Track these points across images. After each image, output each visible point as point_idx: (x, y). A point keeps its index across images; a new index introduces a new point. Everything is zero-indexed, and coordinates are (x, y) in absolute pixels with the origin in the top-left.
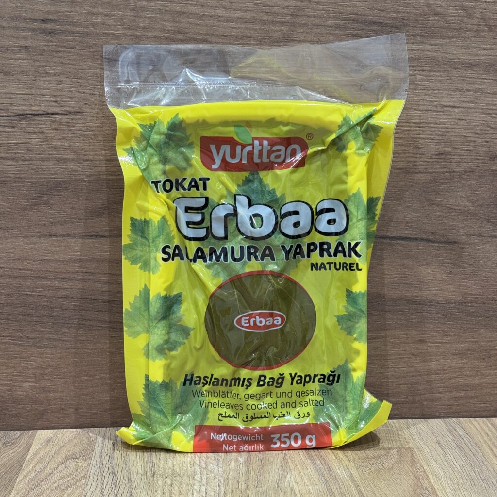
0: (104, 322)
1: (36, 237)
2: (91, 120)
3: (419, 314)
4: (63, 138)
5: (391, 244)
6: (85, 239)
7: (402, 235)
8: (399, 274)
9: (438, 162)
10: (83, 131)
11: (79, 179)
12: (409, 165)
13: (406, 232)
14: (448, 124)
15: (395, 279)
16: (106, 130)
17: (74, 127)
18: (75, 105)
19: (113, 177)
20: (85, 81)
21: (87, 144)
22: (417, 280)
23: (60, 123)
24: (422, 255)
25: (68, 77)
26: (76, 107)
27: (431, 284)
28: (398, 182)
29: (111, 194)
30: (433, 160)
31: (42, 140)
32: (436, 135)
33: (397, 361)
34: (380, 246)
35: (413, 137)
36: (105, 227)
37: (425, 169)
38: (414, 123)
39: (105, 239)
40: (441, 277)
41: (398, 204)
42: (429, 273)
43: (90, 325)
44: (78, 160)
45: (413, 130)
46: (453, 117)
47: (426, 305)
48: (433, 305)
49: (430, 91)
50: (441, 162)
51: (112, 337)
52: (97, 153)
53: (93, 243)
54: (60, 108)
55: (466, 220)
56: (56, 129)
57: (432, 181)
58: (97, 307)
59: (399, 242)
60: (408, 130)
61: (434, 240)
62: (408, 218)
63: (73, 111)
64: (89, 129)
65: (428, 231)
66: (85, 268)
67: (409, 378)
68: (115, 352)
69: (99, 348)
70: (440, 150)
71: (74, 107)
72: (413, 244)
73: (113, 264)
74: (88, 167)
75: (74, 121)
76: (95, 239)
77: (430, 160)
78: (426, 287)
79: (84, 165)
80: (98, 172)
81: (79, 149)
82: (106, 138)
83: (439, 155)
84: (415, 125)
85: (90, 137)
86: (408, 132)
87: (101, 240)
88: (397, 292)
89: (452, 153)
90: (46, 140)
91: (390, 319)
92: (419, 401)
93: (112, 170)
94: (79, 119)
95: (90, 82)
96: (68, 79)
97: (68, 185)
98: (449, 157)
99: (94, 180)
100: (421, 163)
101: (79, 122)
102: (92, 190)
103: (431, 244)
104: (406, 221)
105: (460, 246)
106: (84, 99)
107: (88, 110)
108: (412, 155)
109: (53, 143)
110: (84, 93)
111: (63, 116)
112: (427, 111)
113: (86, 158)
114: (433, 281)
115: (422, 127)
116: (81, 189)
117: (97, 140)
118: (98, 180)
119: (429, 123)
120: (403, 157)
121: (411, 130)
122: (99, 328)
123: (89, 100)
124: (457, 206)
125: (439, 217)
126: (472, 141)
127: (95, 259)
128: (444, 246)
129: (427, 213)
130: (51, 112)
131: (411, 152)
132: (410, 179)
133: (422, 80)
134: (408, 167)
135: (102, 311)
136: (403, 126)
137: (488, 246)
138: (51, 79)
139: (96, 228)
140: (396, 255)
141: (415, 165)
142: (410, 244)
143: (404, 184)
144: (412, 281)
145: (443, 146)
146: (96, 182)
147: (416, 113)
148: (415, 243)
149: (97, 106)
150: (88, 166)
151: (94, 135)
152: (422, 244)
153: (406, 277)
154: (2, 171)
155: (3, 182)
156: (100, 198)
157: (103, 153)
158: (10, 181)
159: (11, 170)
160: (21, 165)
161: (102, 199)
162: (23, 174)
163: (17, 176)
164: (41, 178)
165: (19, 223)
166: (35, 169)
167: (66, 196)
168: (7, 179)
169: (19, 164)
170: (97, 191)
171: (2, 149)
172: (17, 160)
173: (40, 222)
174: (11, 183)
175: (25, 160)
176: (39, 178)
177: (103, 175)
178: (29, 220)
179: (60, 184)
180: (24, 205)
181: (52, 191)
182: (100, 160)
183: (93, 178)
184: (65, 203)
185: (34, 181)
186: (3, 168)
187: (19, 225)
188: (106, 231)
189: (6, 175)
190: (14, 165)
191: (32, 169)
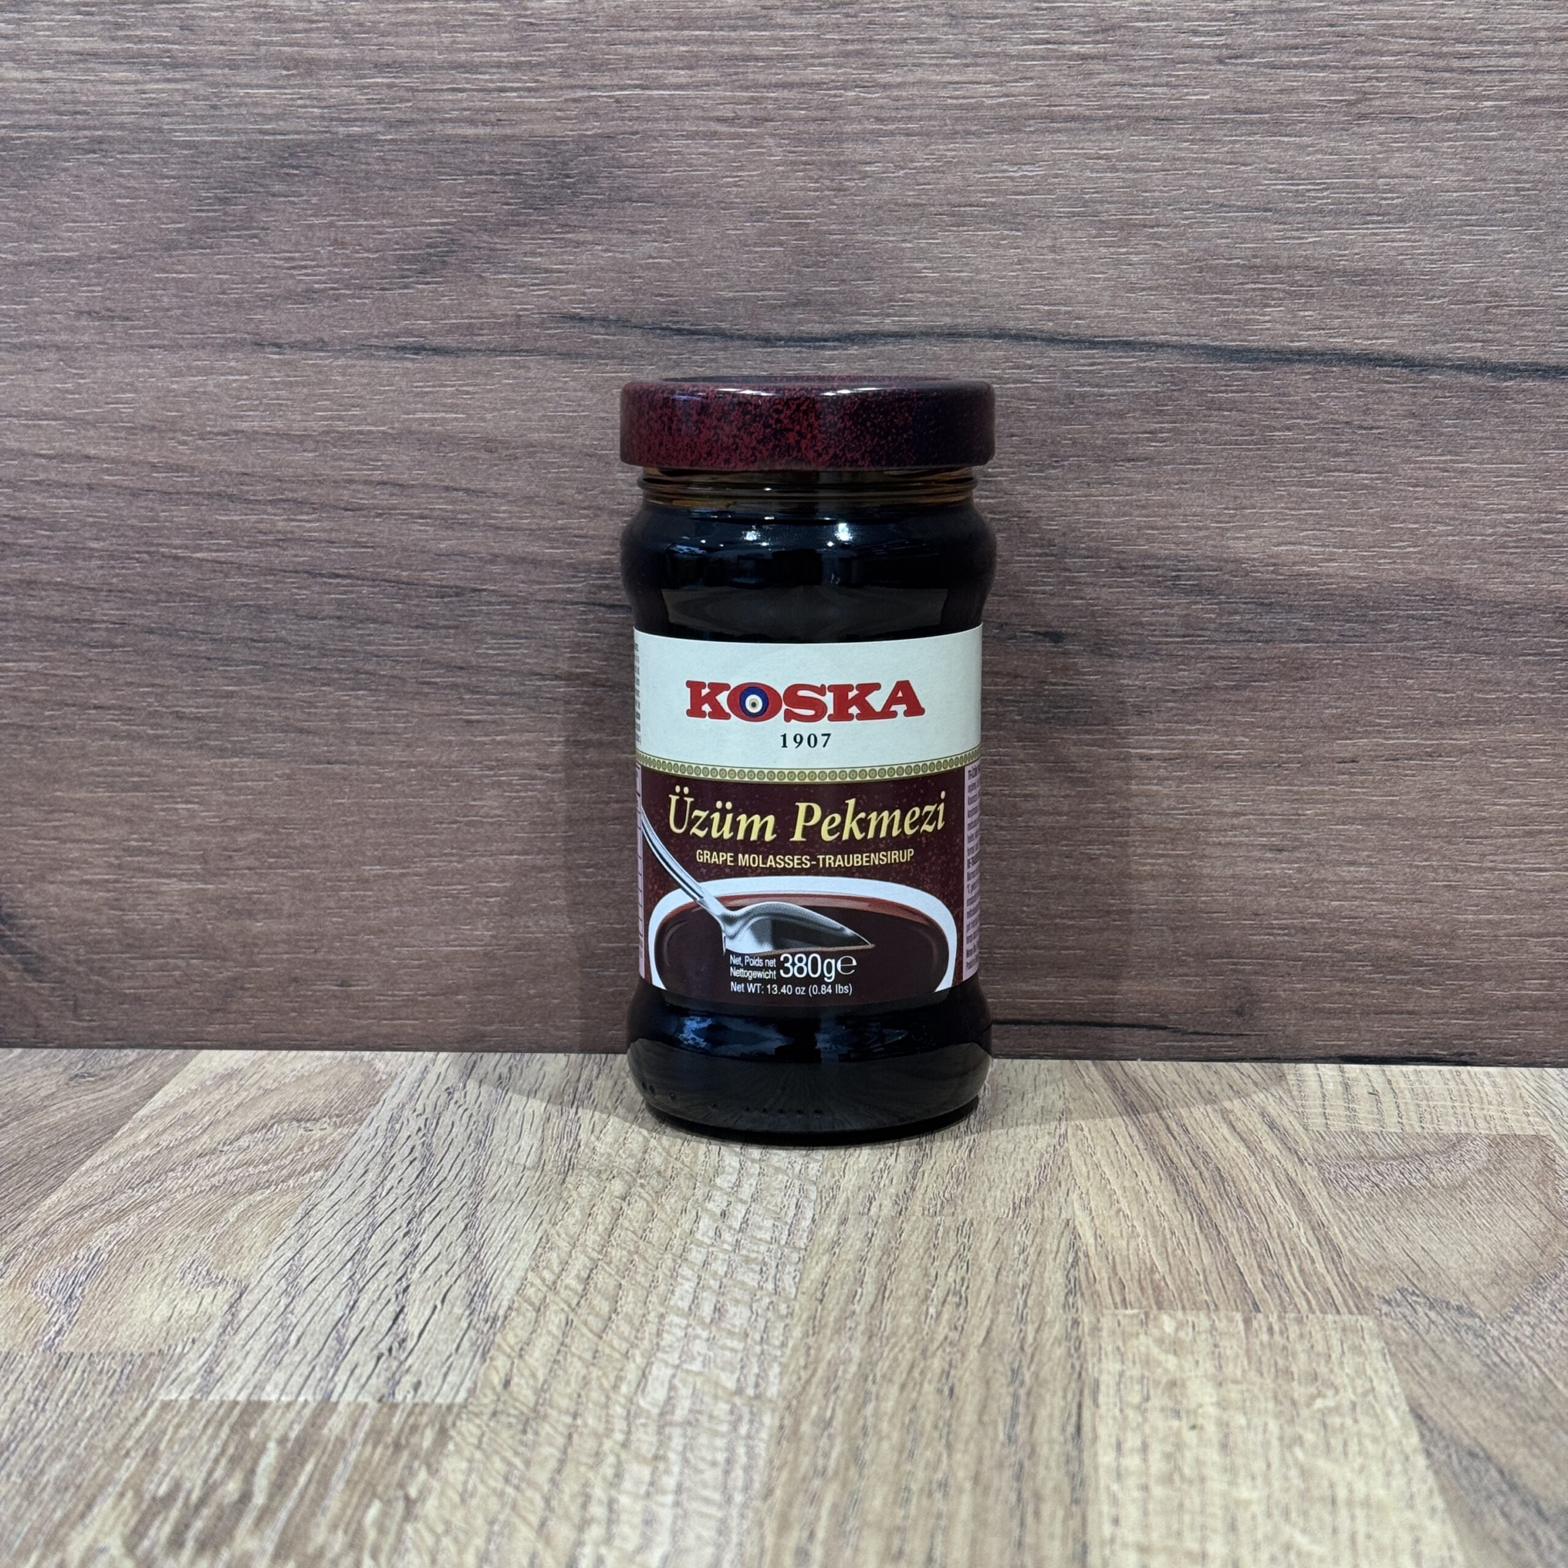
0: (441, 665)
1: (208, 349)
6: (379, 358)
11: (360, 138)
19: (482, 131)
29: (470, 195)
36: (448, 317)
39: (449, 359)
43: (392, 677)
44: (356, 67)
51: (469, 722)
52: (423, 38)
53: (406, 373)
58: (419, 610)
66: (377, 468)
68: (480, 777)
69: (421, 763)
73: (473, 453)
74: (393, 93)
76: (413, 360)
79: (376, 84)
80: (427, 110)
81: (360, 25)
87: (438, 363)
93: (478, 104)
97: (321, 159)
99: (412, 141)
102: (406, 179)
113: (385, 56)
116: (368, 174)
118: (426, 141)
122: (426, 689)
127: (410, 432)
135: (435, 627)
139: (417, 318)
146: (419, 148)
150: (390, 86)
153: (1557, 521)
154: (94, 103)
155: (97, 145)
156: (433, 209)
157: (446, 38)
158: (121, 141)
159: (126, 99)
160: (157, 81)
161: (441, 213)
162: (165, 115)
163: (147, 122)
164: (228, 132)
165: (153, 297)
166: (206, 98)
167: (314, 200)
168: (111, 133)
169: (152, 81)
170: (423, 181)
171: (95, 23)
172: (146, 64)
173: (223, 293)
174: (125, 147)
175: (175, 66)
176: (221, 131)
177: (443, 121)
178: (184, 286)
179: (291, 155)
180: (170, 231)
181: (268, 182)
182: (435, 67)
183: (407, 133)
184: (310, 227)
185: (205, 143)
186: (99, 94)
187: (150, 303)
188: (452, 330)
189: (110, 119)
190: (136, 82)
191: (196, 98)
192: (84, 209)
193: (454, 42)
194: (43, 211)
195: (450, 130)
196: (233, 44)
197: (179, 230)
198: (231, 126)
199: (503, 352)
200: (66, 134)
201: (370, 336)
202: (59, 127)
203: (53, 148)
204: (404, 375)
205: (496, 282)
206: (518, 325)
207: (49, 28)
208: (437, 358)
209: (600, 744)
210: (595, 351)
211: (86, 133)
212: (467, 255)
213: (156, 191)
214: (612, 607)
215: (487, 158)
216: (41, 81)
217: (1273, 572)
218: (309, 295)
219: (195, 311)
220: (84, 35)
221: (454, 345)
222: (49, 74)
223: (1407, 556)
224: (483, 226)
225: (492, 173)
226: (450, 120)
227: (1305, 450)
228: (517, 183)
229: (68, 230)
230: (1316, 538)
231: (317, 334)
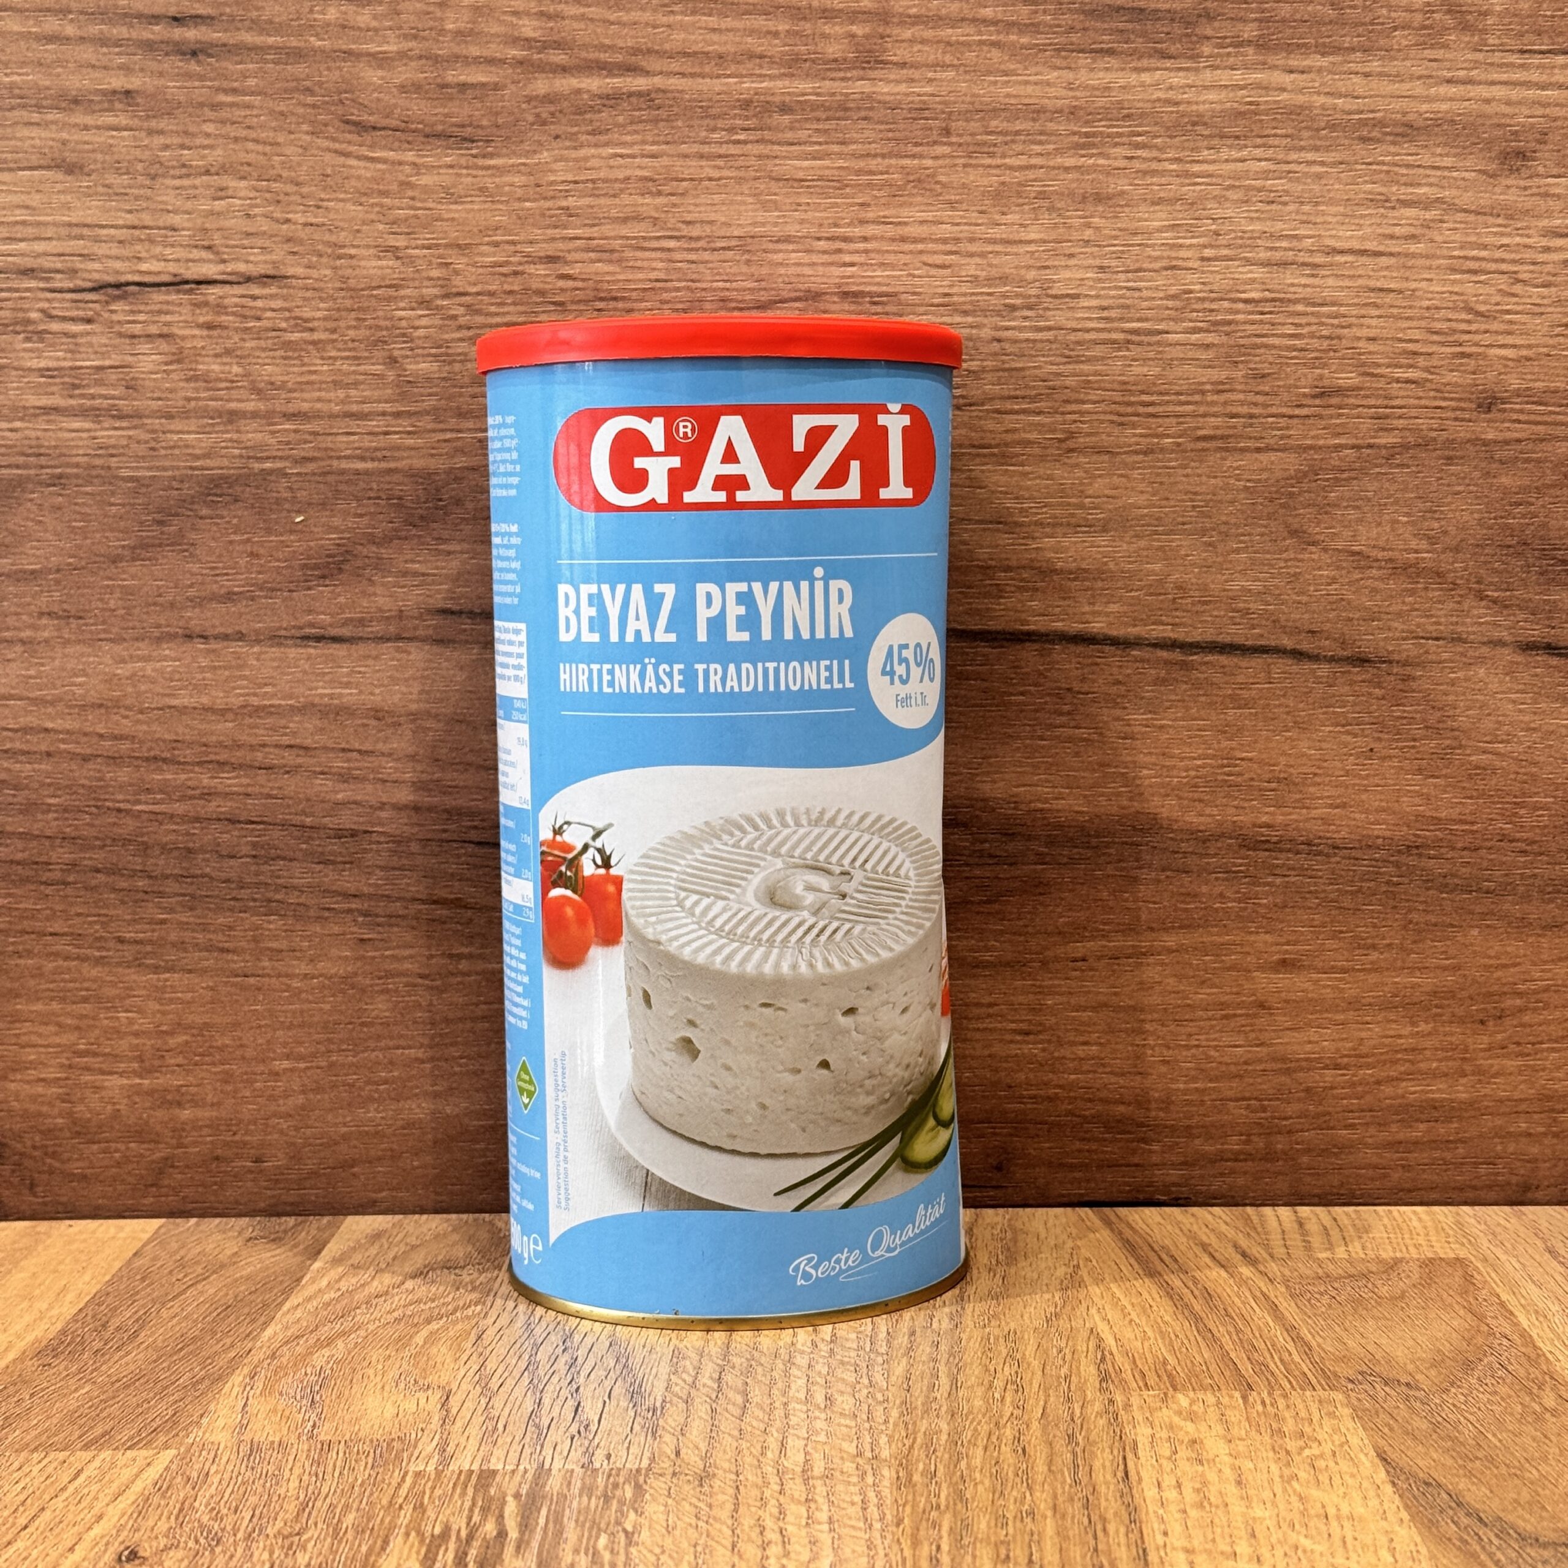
0: (338, 894)
1: (147, 641)
2: (305, 299)
3: (1278, 881)
4: (228, 352)
5: (1184, 666)
6: (287, 646)
7: (1220, 639)
8: (1214, 757)
9: (1321, 417)
10: (284, 330)
11: (271, 472)
12: (1235, 427)
13: (1232, 629)
14: (1348, 305)
15: (1203, 772)
16: (349, 328)
17: (259, 319)
18: (261, 258)
19: (369, 465)
20: (290, 188)
21: (296, 369)
22: (1267, 776)
23: (220, 308)
24: (1282, 700)
25: (243, 178)
26: (266, 262)
27: (1312, 789)
28: (1204, 479)
29: (361, 516)
30: (1305, 411)
31: (170, 358)
32: (1312, 335)
33: (1212, 1027)
34: (1153, 672)
35: (1242, 341)
36: (344, 613)
37: (1282, 438)
38: (1246, 301)
39: (345, 646)
40: (1338, 764)
41: (1205, 543)
42: (1304, 755)
43: (298, 904)
44: (268, 417)
45: (1245, 323)
46: (1360, 282)
47: (1298, 853)
48: (1320, 853)
49: (1291, 207)
50: (1331, 417)
51: (362, 940)
52: (323, 394)
54: (221, 267)
55: (1412, 592)
56: (210, 326)
57: (1305, 474)
58: (320, 849)
59: (1209, 658)
60: (1229, 323)
61: (1316, 652)
62: (1236, 585)
63: (255, 274)
64: (303, 324)
65: (1298, 624)
66: (285, 734)
67: (1251, 1081)
68: (372, 986)
69: (322, 975)
70: (1326, 382)
71: (257, 263)
72: (1253, 664)
73: (365, 721)
74: (298, 436)
75: (259, 303)
76: (315, 647)
77: (1297, 412)
78: (1298, 796)
79: (286, 430)
80: (326, 449)
81: (272, 383)
82: (350, 350)
83: (1322, 395)
84: (1250, 307)
85: (302, 350)
86: (1226, 328)
87: (332, 649)
88: (1208, 811)
89: (1361, 389)
90: (179, 358)
91: (1189, 894)
92: (1284, 1153)
93: (367, 444)
94: (272, 297)
95: (305, 190)
96: (243, 184)
97: (239, 489)
98: (1352, 401)
99: (314, 474)
100: (1270, 420)
101: (274, 304)
102: (309, 504)
103: (1307, 666)
104: (1230, 594)
105: (1395, 671)
106: (289, 240)
107: (300, 271)
108: (1241, 396)
109: (201, 367)
110: (288, 221)
111: (227, 289)
112: (1285, 264)
113: (292, 408)
114: (1318, 779)
115: (1271, 313)
116: (278, 502)
117: (322, 358)
118: (324, 474)
119: (1289, 300)
120: (1213, 403)
121: (1237, 323)
122: (326, 914)
123: (301, 242)
124: (1384, 549)
125: (1329, 584)
126: (1422, 354)
127: (313, 705)
128: (1349, 672)
129: (1292, 571)
130: (196, 277)
131: (1239, 387)
132: (1238, 468)
133: (1266, 175)
134: (1231, 432)
135: (334, 863)
136: (1212, 311)
137: (1482, 672)
138: (197, 181)
139: (318, 613)
140: (1203, 699)
141: (1251, 425)
142: (1244, 664)
143: (1219, 482)
144: (1252, 779)
145: (1334, 368)
146: (319, 479)
147: (1251, 272)
148: (1257, 662)
149: (324, 260)
150: (296, 431)
151: (314, 343)
152: (1280, 666)
153: (1236, 766)
154: (56, 447)
155: (57, 480)
156: (330, 527)
157: (341, 394)
158: (77, 476)
159: (81, 443)
160: (107, 429)
161: (336, 530)
162: (112, 456)
163: (98, 462)
164: (165, 469)
165: (101, 600)
166: (147, 442)
167: (235, 521)
168: (69, 470)
169: (102, 429)
170: (323, 504)
171: (55, 384)
172: (97, 416)
173: (160, 595)
174: (80, 481)
175: (120, 417)
176: (158, 468)
177: (339, 458)
178: (127, 591)
179: (216, 486)
180: (116, 547)
181: (196, 507)
182: (332, 416)
183: (311, 467)
184: (231, 542)
185: (145, 477)
186: (58, 439)
187: (100, 605)
188: (346, 623)
189: (68, 459)
190: (89, 430)
191: (138, 442)
192: (46, 531)
193: (348, 396)
194: (12, 533)
195: (344, 465)
196: (168, 399)
197: (123, 547)
198: (167, 464)
199: (388, 640)
200: (32, 472)
201: (280, 628)
202: (26, 466)
203: (20, 483)
204: (308, 659)
205: (383, 584)
206: (400, 618)
207: (18, 389)
208: (334, 646)
209: (470, 956)
210: (463, 637)
211: (48, 471)
212: (359, 563)
213: (106, 516)
214: (479, 843)
215: (375, 486)
216: (11, 430)
217: (1015, 809)
218: (229, 597)
219: (137, 611)
220: (46, 394)
221: (349, 634)
222: (18, 424)
223: (1119, 794)
224: (372, 540)
225: (379, 498)
226: (345, 457)
227: (1036, 711)
228: (400, 506)
229: (32, 548)
230: (1047, 781)
231: (237, 628)
